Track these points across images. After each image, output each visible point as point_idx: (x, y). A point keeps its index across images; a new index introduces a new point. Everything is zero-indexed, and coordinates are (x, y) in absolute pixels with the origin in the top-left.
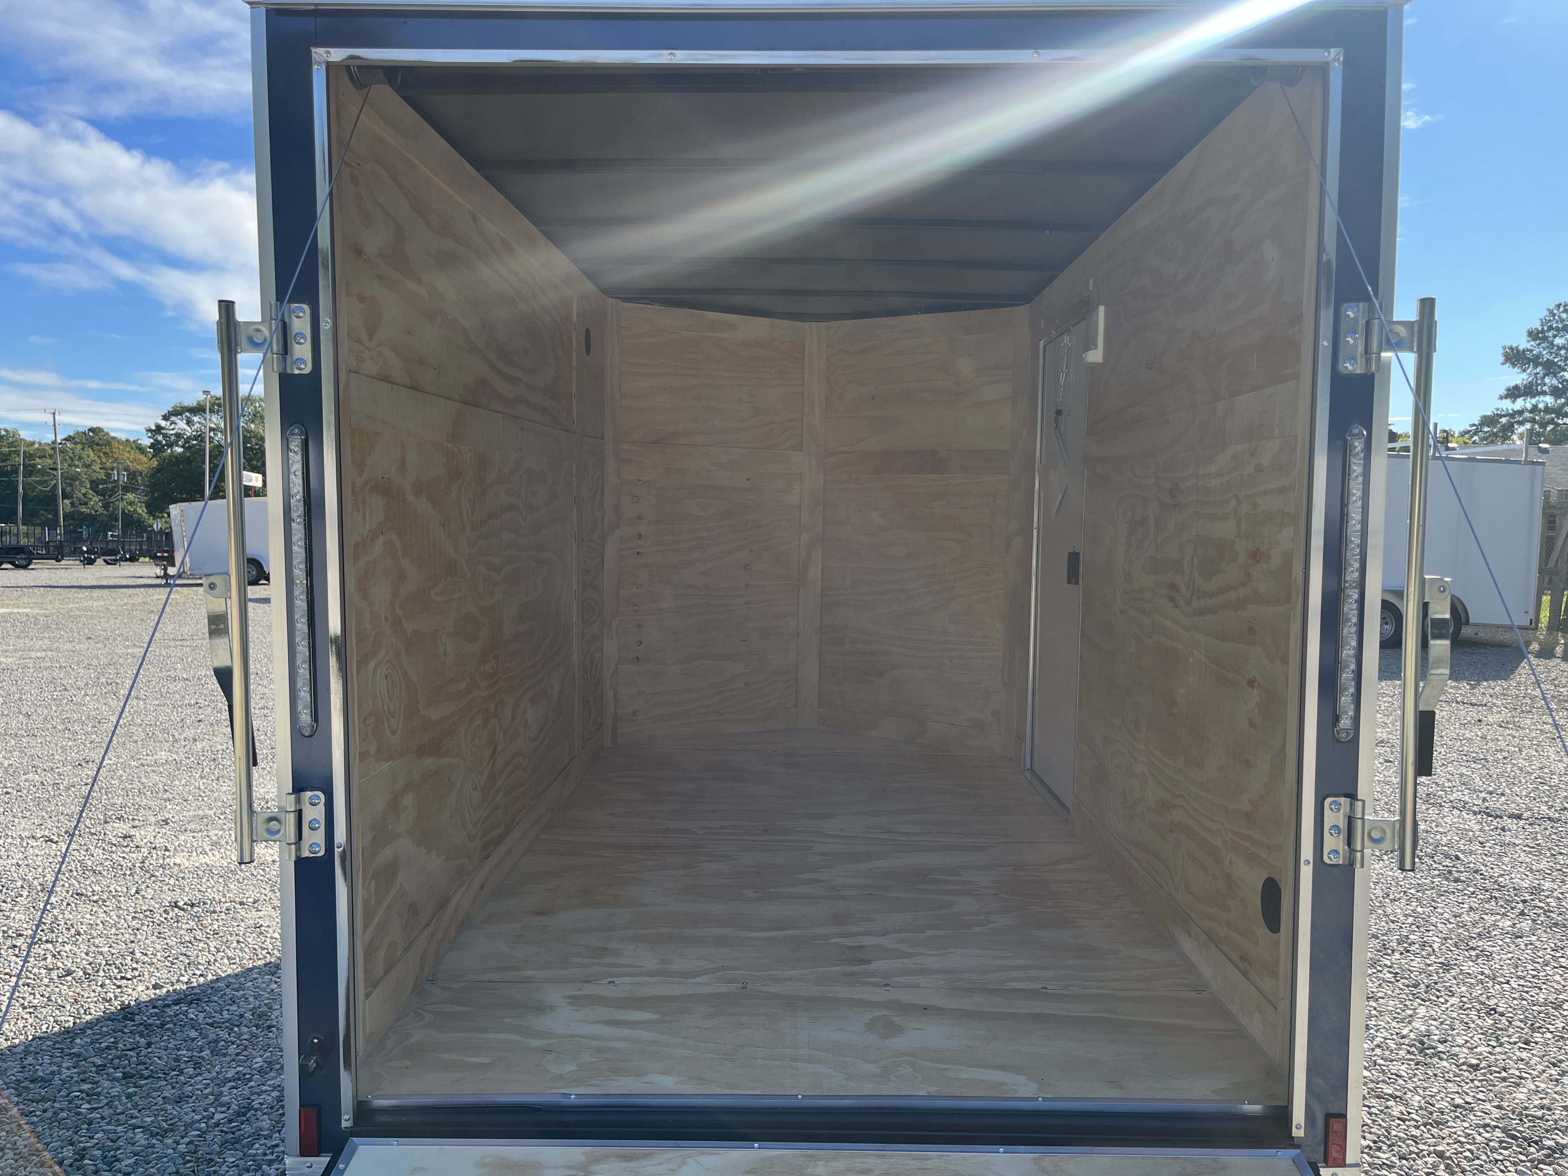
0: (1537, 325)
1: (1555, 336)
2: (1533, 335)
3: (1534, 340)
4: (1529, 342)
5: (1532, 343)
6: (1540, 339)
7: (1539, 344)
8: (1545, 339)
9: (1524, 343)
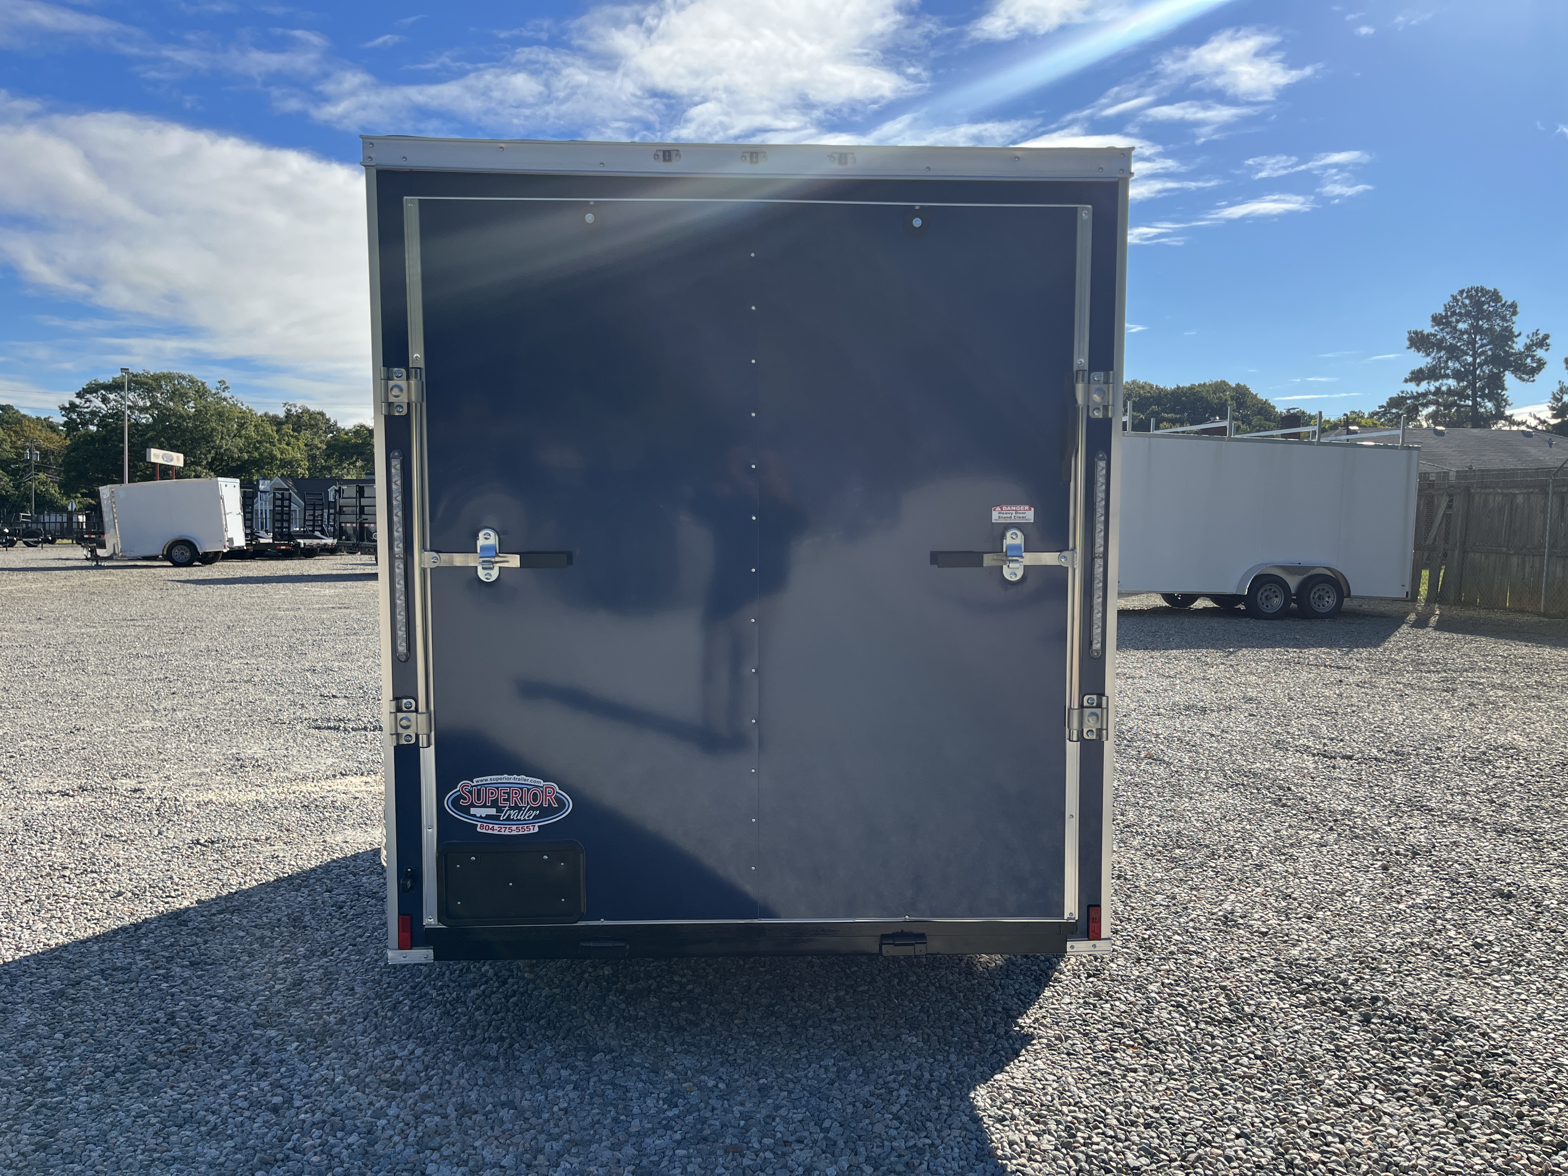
0: (1441, 311)
1: (1458, 321)
2: (1437, 320)
3: (1438, 325)
4: (1433, 327)
5: (1436, 328)
6: (1444, 324)
7: (1442, 330)
8: (1448, 324)
9: (1428, 328)
